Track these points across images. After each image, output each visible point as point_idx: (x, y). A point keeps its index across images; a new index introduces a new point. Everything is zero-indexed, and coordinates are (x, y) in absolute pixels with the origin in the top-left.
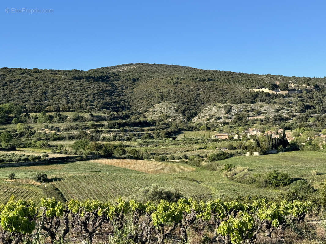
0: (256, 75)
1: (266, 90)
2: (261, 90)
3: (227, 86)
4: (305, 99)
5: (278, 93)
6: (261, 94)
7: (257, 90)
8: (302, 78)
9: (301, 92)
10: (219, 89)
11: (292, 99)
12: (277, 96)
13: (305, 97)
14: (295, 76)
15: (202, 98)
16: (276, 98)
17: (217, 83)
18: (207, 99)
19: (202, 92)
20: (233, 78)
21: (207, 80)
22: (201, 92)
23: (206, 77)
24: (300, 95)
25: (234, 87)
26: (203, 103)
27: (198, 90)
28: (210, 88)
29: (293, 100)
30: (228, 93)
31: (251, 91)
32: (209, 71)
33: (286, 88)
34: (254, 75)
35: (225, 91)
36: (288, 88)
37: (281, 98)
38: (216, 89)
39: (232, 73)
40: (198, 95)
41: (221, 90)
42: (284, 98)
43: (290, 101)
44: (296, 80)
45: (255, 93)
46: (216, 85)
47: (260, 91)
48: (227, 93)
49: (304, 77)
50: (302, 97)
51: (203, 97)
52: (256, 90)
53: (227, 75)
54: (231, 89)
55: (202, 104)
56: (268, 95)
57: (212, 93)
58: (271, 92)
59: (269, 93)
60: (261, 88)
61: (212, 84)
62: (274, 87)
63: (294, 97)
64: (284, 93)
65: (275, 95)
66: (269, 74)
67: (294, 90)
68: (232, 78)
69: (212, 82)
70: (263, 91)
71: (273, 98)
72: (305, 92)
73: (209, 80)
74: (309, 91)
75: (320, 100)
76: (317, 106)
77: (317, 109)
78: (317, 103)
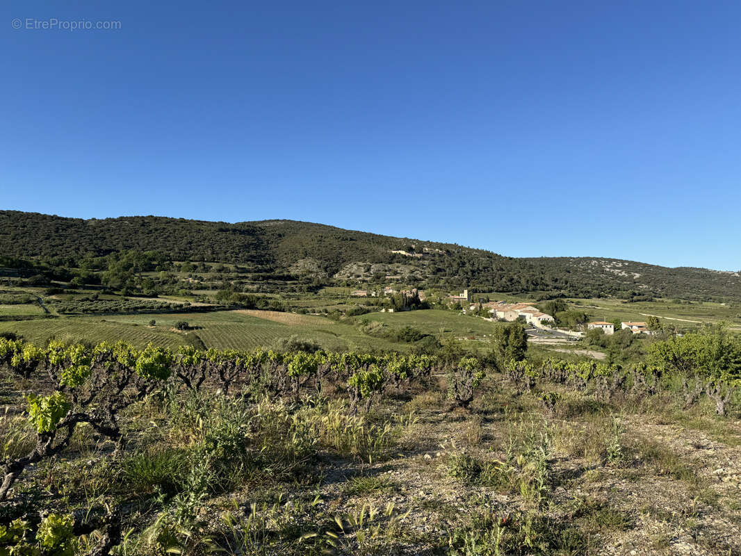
1: (403, 253)
2: (398, 252)
3: (367, 246)
4: (437, 263)
5: (413, 255)
6: (398, 256)
7: (395, 252)
9: (434, 255)
10: (360, 248)
13: (437, 260)
15: (344, 256)
16: (411, 260)
17: (359, 243)
18: (348, 258)
19: (344, 251)
20: (374, 239)
21: (349, 239)
22: (342, 250)
23: (349, 237)
24: (433, 258)
25: (374, 248)
26: (345, 261)
27: (341, 248)
28: (352, 247)
29: (426, 262)
31: (389, 252)
32: (351, 232)
33: (421, 252)
35: (365, 251)
37: (416, 260)
38: (357, 249)
39: (372, 235)
40: (340, 253)
41: (362, 250)
42: (418, 260)
43: (424, 263)
44: (430, 244)
45: (393, 255)
48: (368, 253)
50: (434, 261)
52: (393, 252)
53: (368, 236)
54: (371, 249)
56: (405, 256)
57: (353, 252)
58: (407, 254)
60: (398, 250)
61: (354, 244)
62: (410, 250)
63: (428, 260)
64: (419, 256)
65: (410, 258)
67: (428, 253)
69: (353, 242)
70: (400, 253)
71: (408, 260)
72: (437, 256)
73: (351, 239)
74: (440, 256)
75: (450, 264)
76: (448, 270)
77: (447, 272)
78: (448, 267)
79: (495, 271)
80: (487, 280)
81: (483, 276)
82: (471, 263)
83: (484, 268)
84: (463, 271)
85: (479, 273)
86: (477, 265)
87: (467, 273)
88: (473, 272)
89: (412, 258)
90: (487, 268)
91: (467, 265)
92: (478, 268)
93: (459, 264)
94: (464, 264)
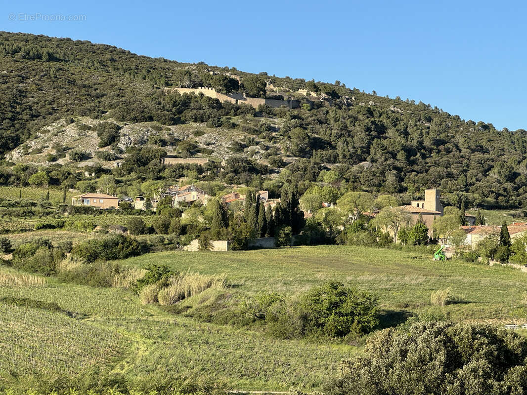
0: (170, 61)
1: (210, 93)
2: (197, 91)
3: (100, 78)
4: (307, 125)
5: (240, 102)
6: (197, 101)
7: (188, 91)
8: (284, 79)
9: (297, 104)
10: (79, 83)
11: (275, 120)
12: (237, 110)
13: (307, 118)
14: (266, 74)
15: (34, 103)
16: (236, 115)
17: (74, 68)
18: (47, 107)
19: (34, 87)
20: (115, 61)
21: (45, 57)
23: (44, 51)
24: (296, 112)
25: (120, 83)
26: (37, 116)
27: (23, 79)
28: (56, 77)
29: (279, 122)
30: (105, 95)
31: (169, 92)
33: (261, 93)
34: (165, 61)
35: (96, 90)
36: (265, 91)
37: (249, 116)
38: (72, 83)
39: (111, 49)
40: (22, 94)
41: (85, 86)
42: (255, 116)
43: (272, 125)
45: (183, 99)
46: (72, 72)
47: (194, 93)
48: (103, 95)
49: (288, 77)
50: (300, 118)
51: (35, 100)
52: (183, 91)
53: (99, 51)
54: (112, 86)
55: (34, 117)
56: (216, 104)
57: (61, 90)
58: (223, 98)
59: (217, 100)
60: (195, 86)
61: (61, 69)
62: (231, 86)
63: (281, 117)
64: (257, 103)
65: (233, 108)
66: (202, 63)
67: (280, 98)
68: (112, 60)
69: (58, 65)
70: (202, 95)
71: (227, 114)
72: (306, 106)
73: (52, 58)
74: (315, 106)
75: (345, 127)
76: (340, 144)
77: (339, 151)
78: (340, 136)
79: (465, 151)
80: (450, 175)
81: (436, 164)
82: (401, 126)
83: (438, 143)
84: (384, 148)
85: (424, 156)
86: (415, 136)
87: (394, 156)
88: (409, 152)
89: (238, 108)
90: (443, 142)
91: (391, 133)
92: (421, 143)
93: (368, 129)
94: (381, 130)
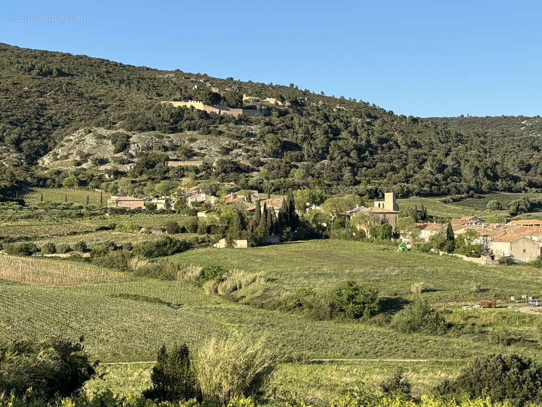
0: (152, 69)
1: (199, 106)
2: (189, 104)
3: (102, 90)
4: (278, 130)
5: (222, 112)
6: (189, 113)
7: (181, 104)
8: (247, 83)
9: (268, 111)
10: (87, 95)
11: (252, 127)
12: (222, 119)
13: (277, 124)
14: (232, 79)
15: (53, 114)
16: (220, 123)
17: (80, 82)
18: (65, 117)
19: (51, 100)
20: (110, 73)
21: (55, 73)
22: (48, 99)
23: (54, 67)
24: (267, 119)
25: (119, 95)
26: (57, 126)
27: (42, 94)
28: (67, 91)
29: (255, 129)
30: (110, 105)
31: (165, 105)
32: (53, 55)
33: (239, 104)
34: (148, 69)
35: (100, 101)
36: (242, 102)
37: (231, 125)
38: (81, 95)
39: (105, 62)
40: (43, 106)
41: (91, 98)
42: (236, 124)
43: (250, 132)
45: (177, 111)
46: (79, 85)
47: (186, 106)
48: (108, 106)
49: (250, 81)
50: (272, 125)
51: (54, 112)
52: (176, 104)
53: (96, 65)
54: (114, 97)
55: (55, 126)
56: (204, 115)
57: (74, 103)
58: (210, 109)
59: (205, 112)
60: (187, 99)
61: (69, 83)
62: (215, 99)
63: (256, 124)
64: (237, 113)
65: (218, 118)
66: (179, 70)
67: (253, 108)
68: (108, 72)
69: (67, 79)
70: (193, 107)
71: (214, 123)
72: (275, 113)
73: (61, 73)
74: (283, 114)
75: (307, 132)
76: (305, 146)
77: (305, 152)
78: (304, 140)
79: (404, 148)
80: (393, 169)
81: (382, 160)
82: (352, 129)
83: (382, 141)
84: (340, 148)
85: (372, 154)
86: (364, 136)
87: (348, 154)
88: (360, 150)
89: (222, 118)
90: (385, 141)
91: (344, 134)
92: (368, 142)
93: (326, 133)
94: (336, 132)
